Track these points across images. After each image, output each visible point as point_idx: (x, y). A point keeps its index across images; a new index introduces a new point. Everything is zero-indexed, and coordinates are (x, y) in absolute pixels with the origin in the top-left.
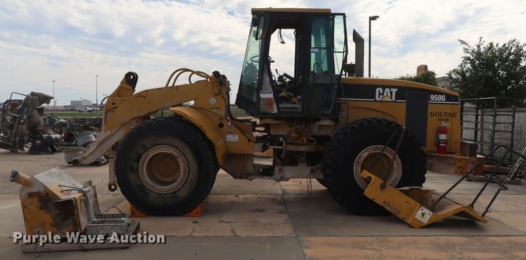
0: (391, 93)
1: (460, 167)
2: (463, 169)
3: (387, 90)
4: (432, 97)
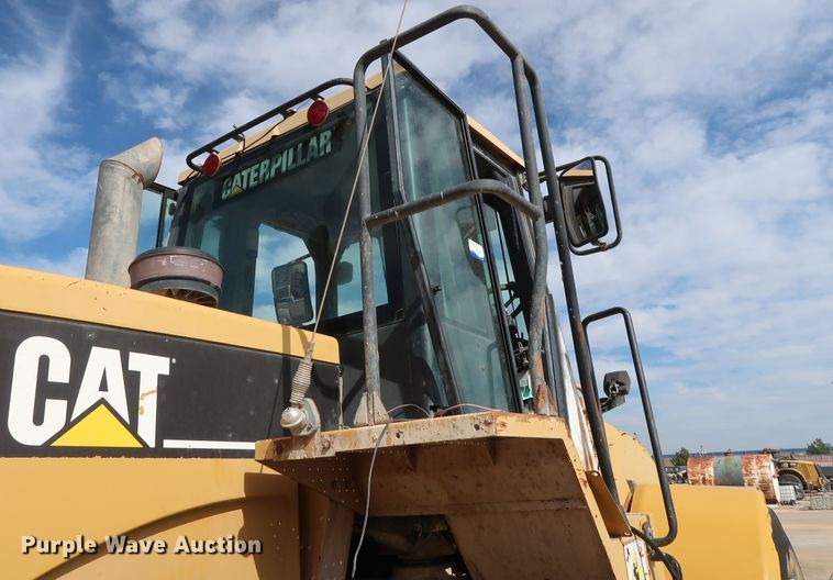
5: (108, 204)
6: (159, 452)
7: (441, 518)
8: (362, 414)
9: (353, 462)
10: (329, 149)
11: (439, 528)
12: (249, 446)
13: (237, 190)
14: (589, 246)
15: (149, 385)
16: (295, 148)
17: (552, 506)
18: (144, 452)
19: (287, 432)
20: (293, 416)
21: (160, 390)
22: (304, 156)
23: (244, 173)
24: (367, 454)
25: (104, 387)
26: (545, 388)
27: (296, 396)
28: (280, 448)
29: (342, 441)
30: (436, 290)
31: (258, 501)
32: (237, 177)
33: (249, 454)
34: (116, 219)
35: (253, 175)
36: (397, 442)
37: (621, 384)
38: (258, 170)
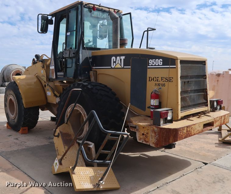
0: (121, 60)
1: (143, 134)
2: (146, 137)
3: (118, 58)
4: (151, 62)
13: (95, 16)
32: (95, 13)
38: (99, 14)
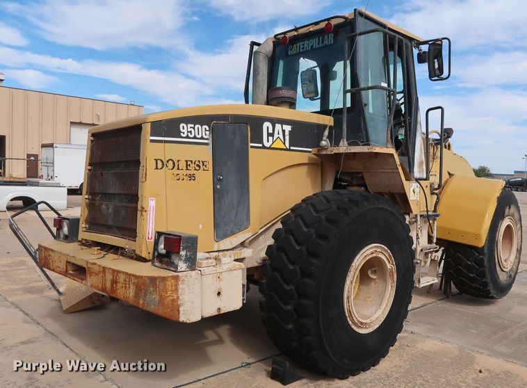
5: (258, 68)
6: (290, 150)
7: (361, 173)
8: (341, 144)
9: (338, 155)
10: (332, 42)
11: (361, 175)
12: (310, 150)
13: (295, 52)
14: (436, 78)
15: (287, 133)
16: (319, 39)
17: (391, 171)
18: (286, 150)
19: (321, 147)
20: (324, 143)
21: (289, 134)
22: (323, 42)
23: (298, 44)
24: (341, 154)
25: (279, 134)
26: (390, 140)
27: (324, 138)
28: (319, 151)
29: (336, 150)
30: (365, 105)
31: (311, 164)
32: (295, 46)
33: (310, 152)
34: (261, 73)
35: (302, 47)
36: (349, 151)
37: (448, 134)
38: (303, 45)
